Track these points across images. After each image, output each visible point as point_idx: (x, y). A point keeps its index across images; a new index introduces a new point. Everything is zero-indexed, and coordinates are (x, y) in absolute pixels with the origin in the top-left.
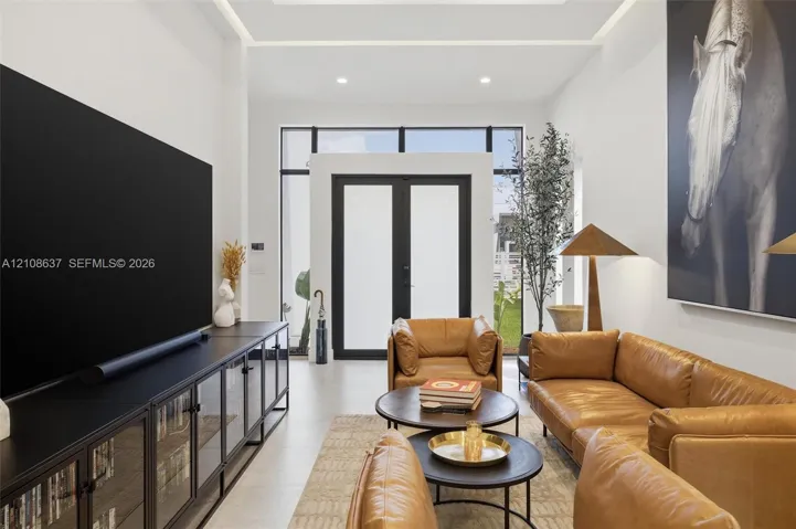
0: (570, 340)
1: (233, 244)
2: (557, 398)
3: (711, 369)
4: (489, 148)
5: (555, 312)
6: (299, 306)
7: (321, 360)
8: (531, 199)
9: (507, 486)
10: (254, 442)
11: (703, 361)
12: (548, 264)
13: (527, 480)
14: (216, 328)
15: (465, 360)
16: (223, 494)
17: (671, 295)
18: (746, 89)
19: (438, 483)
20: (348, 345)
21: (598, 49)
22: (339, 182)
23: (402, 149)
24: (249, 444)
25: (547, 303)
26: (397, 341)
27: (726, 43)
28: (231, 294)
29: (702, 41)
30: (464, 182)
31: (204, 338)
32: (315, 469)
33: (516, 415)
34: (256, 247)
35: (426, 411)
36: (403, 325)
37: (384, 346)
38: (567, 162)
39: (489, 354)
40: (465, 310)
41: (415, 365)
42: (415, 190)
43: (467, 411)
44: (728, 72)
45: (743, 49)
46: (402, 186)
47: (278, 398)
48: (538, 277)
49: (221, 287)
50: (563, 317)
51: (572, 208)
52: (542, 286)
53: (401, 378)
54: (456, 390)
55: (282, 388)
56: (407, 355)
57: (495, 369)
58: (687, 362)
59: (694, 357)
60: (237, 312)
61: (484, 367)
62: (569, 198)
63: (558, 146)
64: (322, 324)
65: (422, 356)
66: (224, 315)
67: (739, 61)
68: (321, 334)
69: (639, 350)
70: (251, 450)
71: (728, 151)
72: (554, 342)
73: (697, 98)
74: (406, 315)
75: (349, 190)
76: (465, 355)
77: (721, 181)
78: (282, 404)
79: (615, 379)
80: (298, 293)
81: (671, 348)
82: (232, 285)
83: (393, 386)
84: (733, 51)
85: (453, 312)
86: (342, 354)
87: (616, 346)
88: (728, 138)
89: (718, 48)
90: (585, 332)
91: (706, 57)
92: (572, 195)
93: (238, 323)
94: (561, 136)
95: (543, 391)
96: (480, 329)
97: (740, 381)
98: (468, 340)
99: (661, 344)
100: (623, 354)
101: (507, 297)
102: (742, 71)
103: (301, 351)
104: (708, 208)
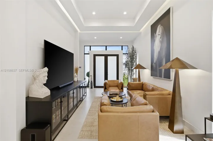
0: (135, 83)
1: (77, 67)
2: (132, 93)
3: (156, 87)
4: (122, 50)
5: (133, 79)
6: (87, 78)
7: (92, 88)
8: (129, 59)
9: (122, 104)
10: (81, 101)
11: (155, 86)
12: (132, 71)
13: (126, 103)
14: (74, 81)
15: (117, 87)
16: (77, 108)
17: (151, 76)
18: (161, 42)
19: (112, 104)
20: (97, 85)
21: (141, 33)
22: (95, 56)
23: (106, 50)
24: (80, 101)
25: (132, 77)
26: (105, 84)
27: (159, 35)
28: (76, 76)
29: (156, 34)
30: (117, 56)
31: (73, 83)
32: (92, 104)
33: (125, 95)
34: (80, 67)
35: (110, 94)
36: (106, 81)
37: (103, 85)
38: (136, 52)
39: (121, 86)
40: (118, 78)
41: (108, 88)
42: (109, 57)
43: (117, 94)
44: (159, 39)
45: (161, 36)
46: (106, 56)
47: (85, 94)
48: (131, 73)
49: (75, 74)
50: (134, 80)
51: (137, 61)
52: (131, 75)
53: (106, 90)
54: (115, 91)
55: (85, 92)
56: (107, 86)
57: (122, 89)
58: (153, 86)
59: (154, 86)
60: (77, 79)
61: (120, 88)
62: (136, 59)
63: (134, 49)
64: (92, 81)
65: (110, 86)
66: (75, 79)
67: (161, 38)
68: (91, 83)
69: (146, 85)
70: (81, 102)
71: (159, 52)
72: (132, 84)
73: (155, 43)
74: (107, 79)
75: (97, 57)
76: (117, 86)
77: (158, 57)
78: (85, 95)
79: (142, 90)
80: (87, 76)
81: (151, 84)
82: (77, 74)
83: (105, 91)
84: (160, 36)
85: (115, 79)
86: (95, 87)
87: (143, 84)
88: (159, 50)
89: (158, 35)
90: (138, 82)
91: (156, 36)
92: (137, 58)
93: (78, 81)
94: (135, 48)
95: (130, 92)
96: (120, 82)
97: (160, 89)
98: (118, 84)
99: (149, 84)
100: (144, 85)
101: (126, 77)
102: (161, 39)
103: (88, 86)
104: (156, 61)
